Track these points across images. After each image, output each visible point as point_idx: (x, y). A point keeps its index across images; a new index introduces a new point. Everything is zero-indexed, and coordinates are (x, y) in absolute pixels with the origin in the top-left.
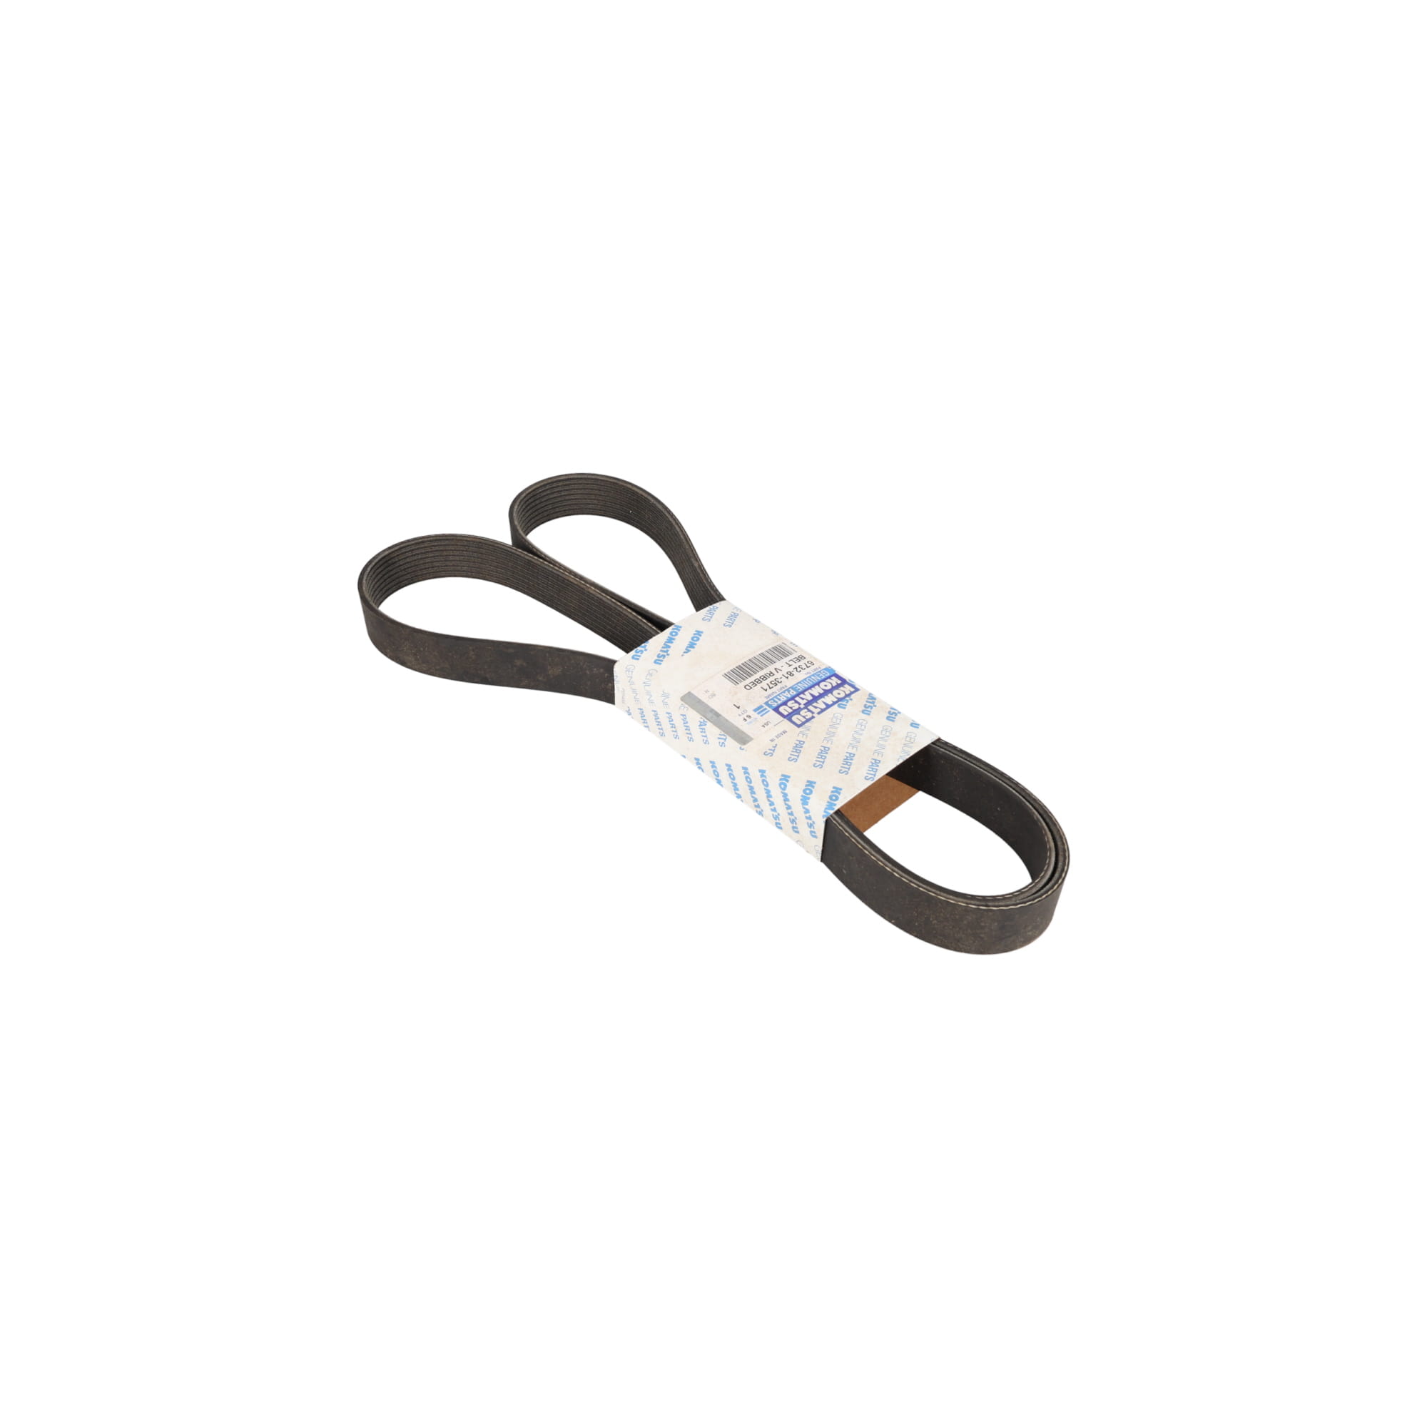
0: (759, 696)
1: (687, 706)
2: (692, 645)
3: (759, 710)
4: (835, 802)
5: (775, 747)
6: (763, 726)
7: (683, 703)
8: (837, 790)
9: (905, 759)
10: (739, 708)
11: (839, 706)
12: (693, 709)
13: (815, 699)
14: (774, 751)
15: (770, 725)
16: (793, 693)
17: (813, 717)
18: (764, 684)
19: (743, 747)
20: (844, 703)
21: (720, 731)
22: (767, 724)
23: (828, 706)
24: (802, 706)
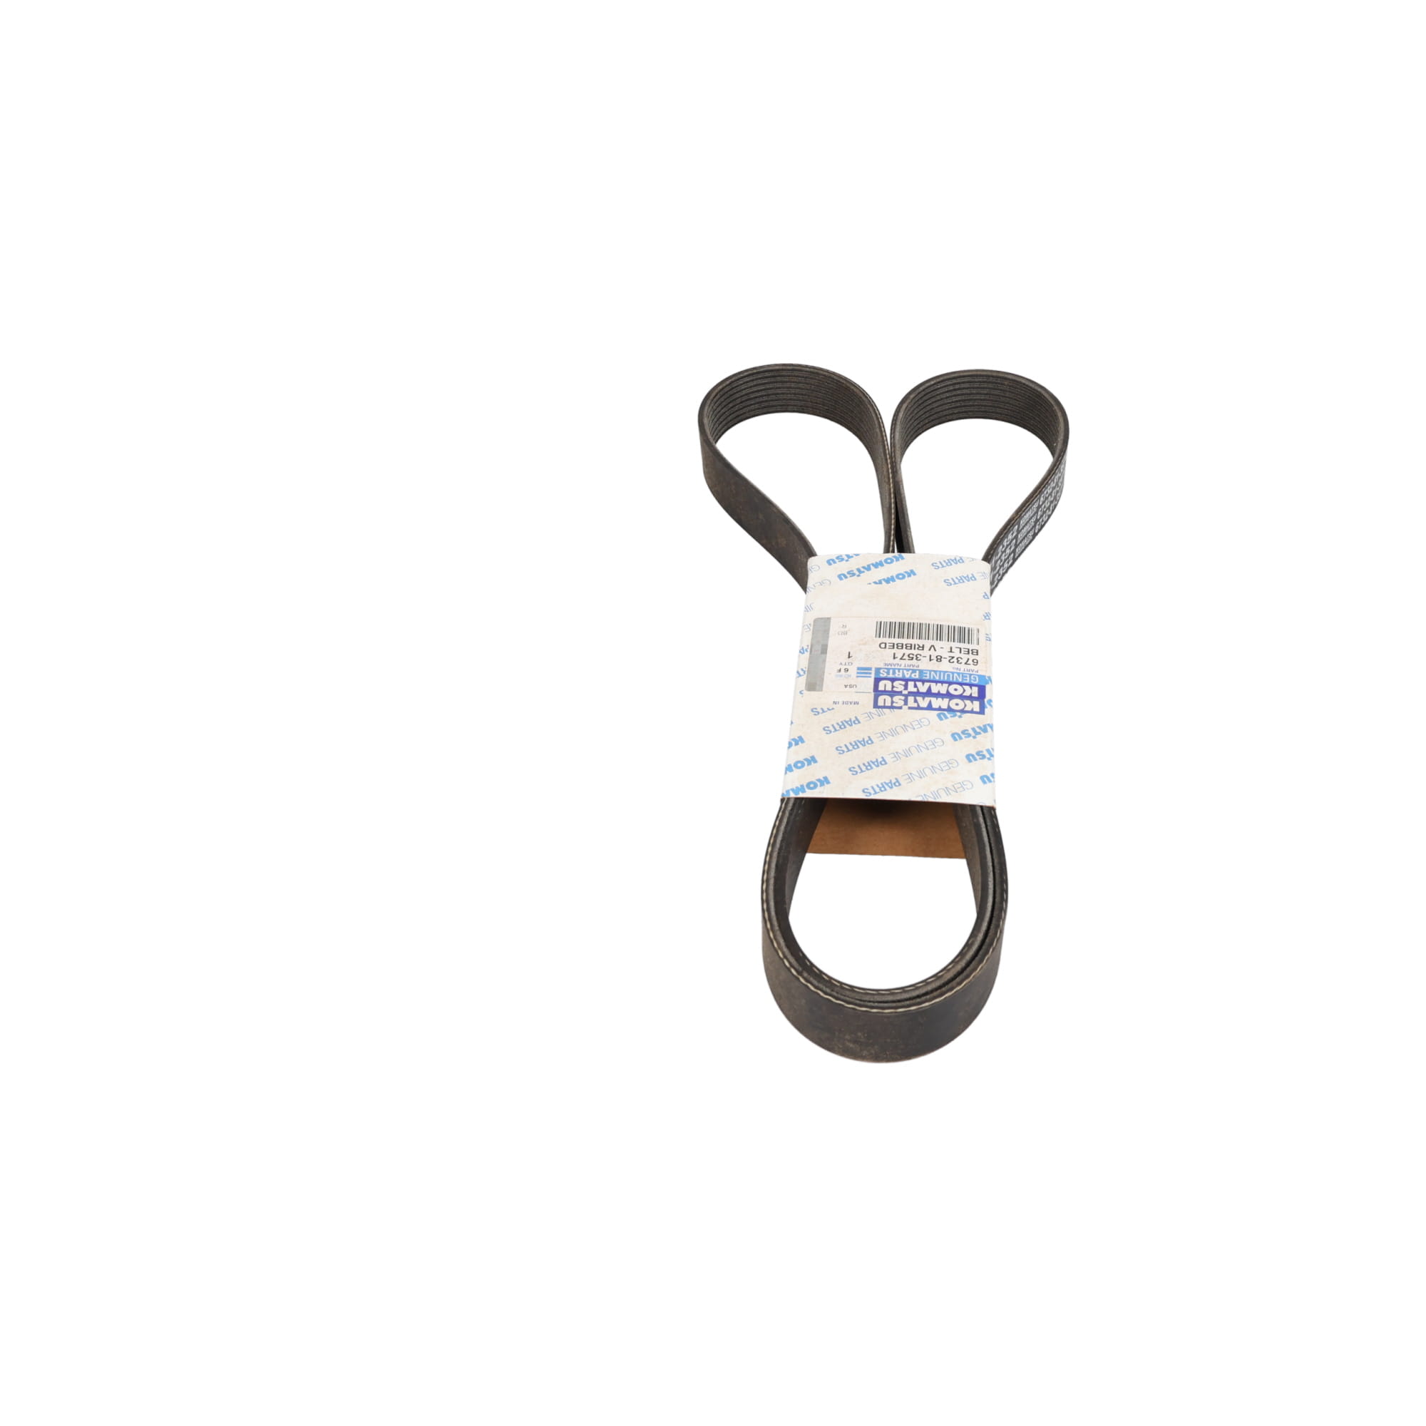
0: (882, 658)
1: (811, 628)
2: (888, 581)
3: (863, 671)
4: (807, 790)
5: (829, 709)
6: (846, 686)
7: (812, 624)
8: (825, 781)
9: (926, 800)
10: (849, 657)
11: (939, 716)
12: (813, 634)
13: (929, 693)
14: (823, 711)
15: (853, 690)
16: (916, 676)
17: (900, 708)
18: (899, 653)
19: (805, 692)
20: (948, 715)
21: (807, 666)
22: (851, 686)
23: (930, 707)
24: (905, 692)
